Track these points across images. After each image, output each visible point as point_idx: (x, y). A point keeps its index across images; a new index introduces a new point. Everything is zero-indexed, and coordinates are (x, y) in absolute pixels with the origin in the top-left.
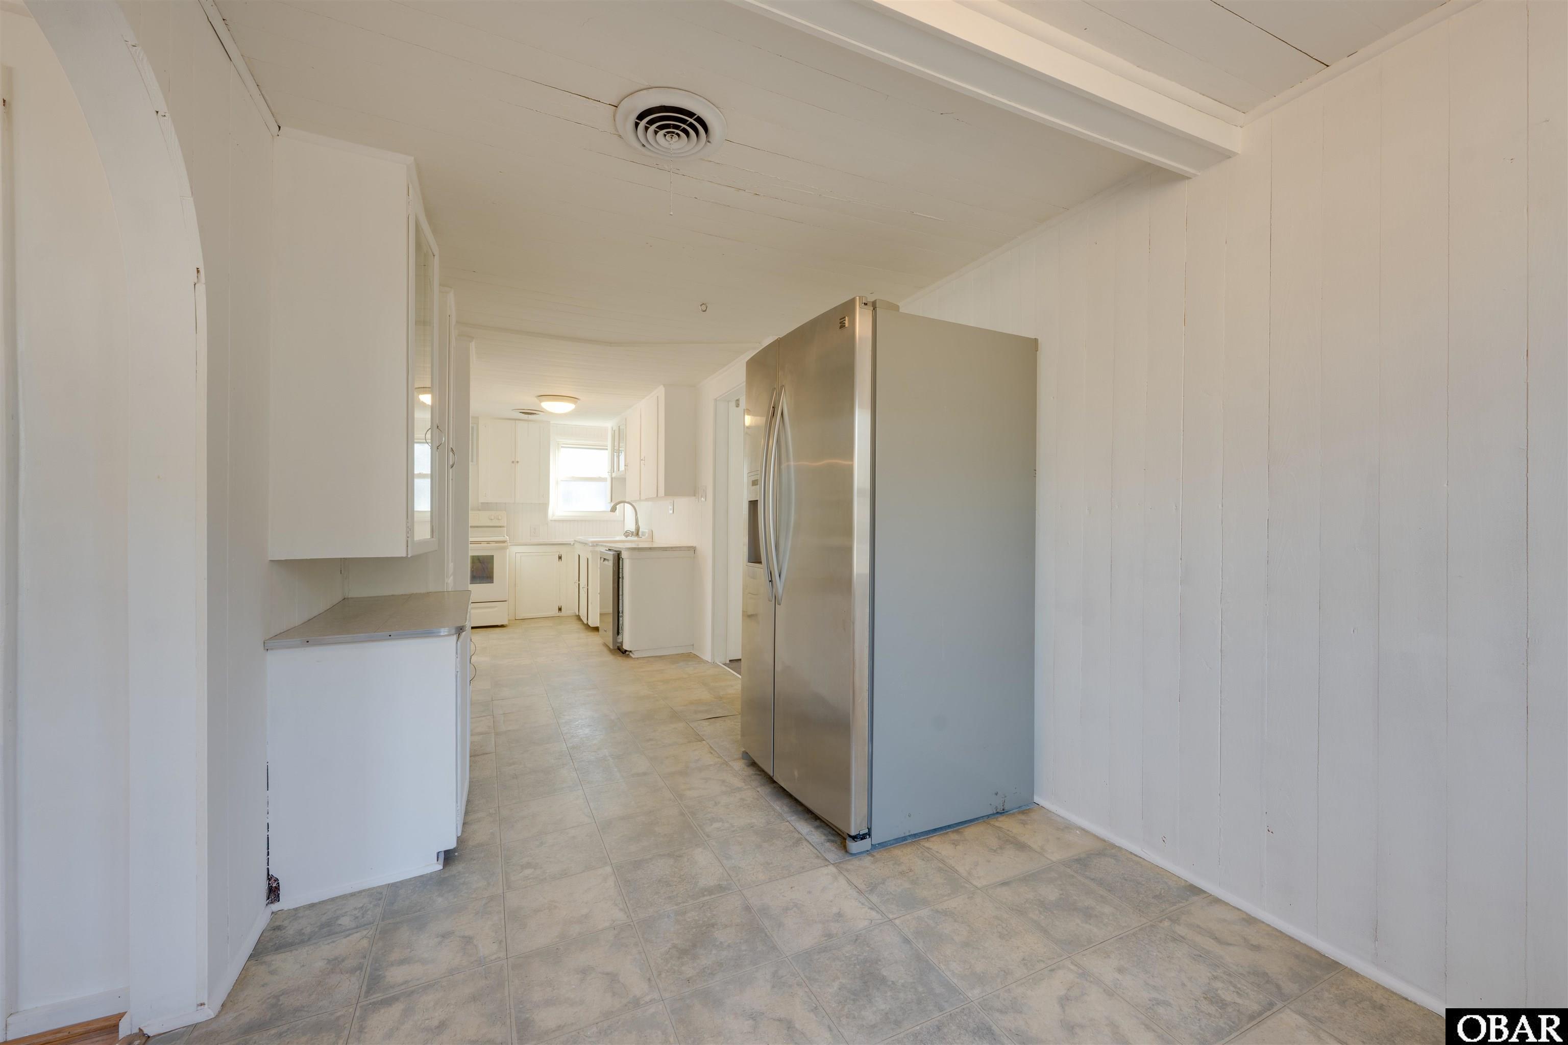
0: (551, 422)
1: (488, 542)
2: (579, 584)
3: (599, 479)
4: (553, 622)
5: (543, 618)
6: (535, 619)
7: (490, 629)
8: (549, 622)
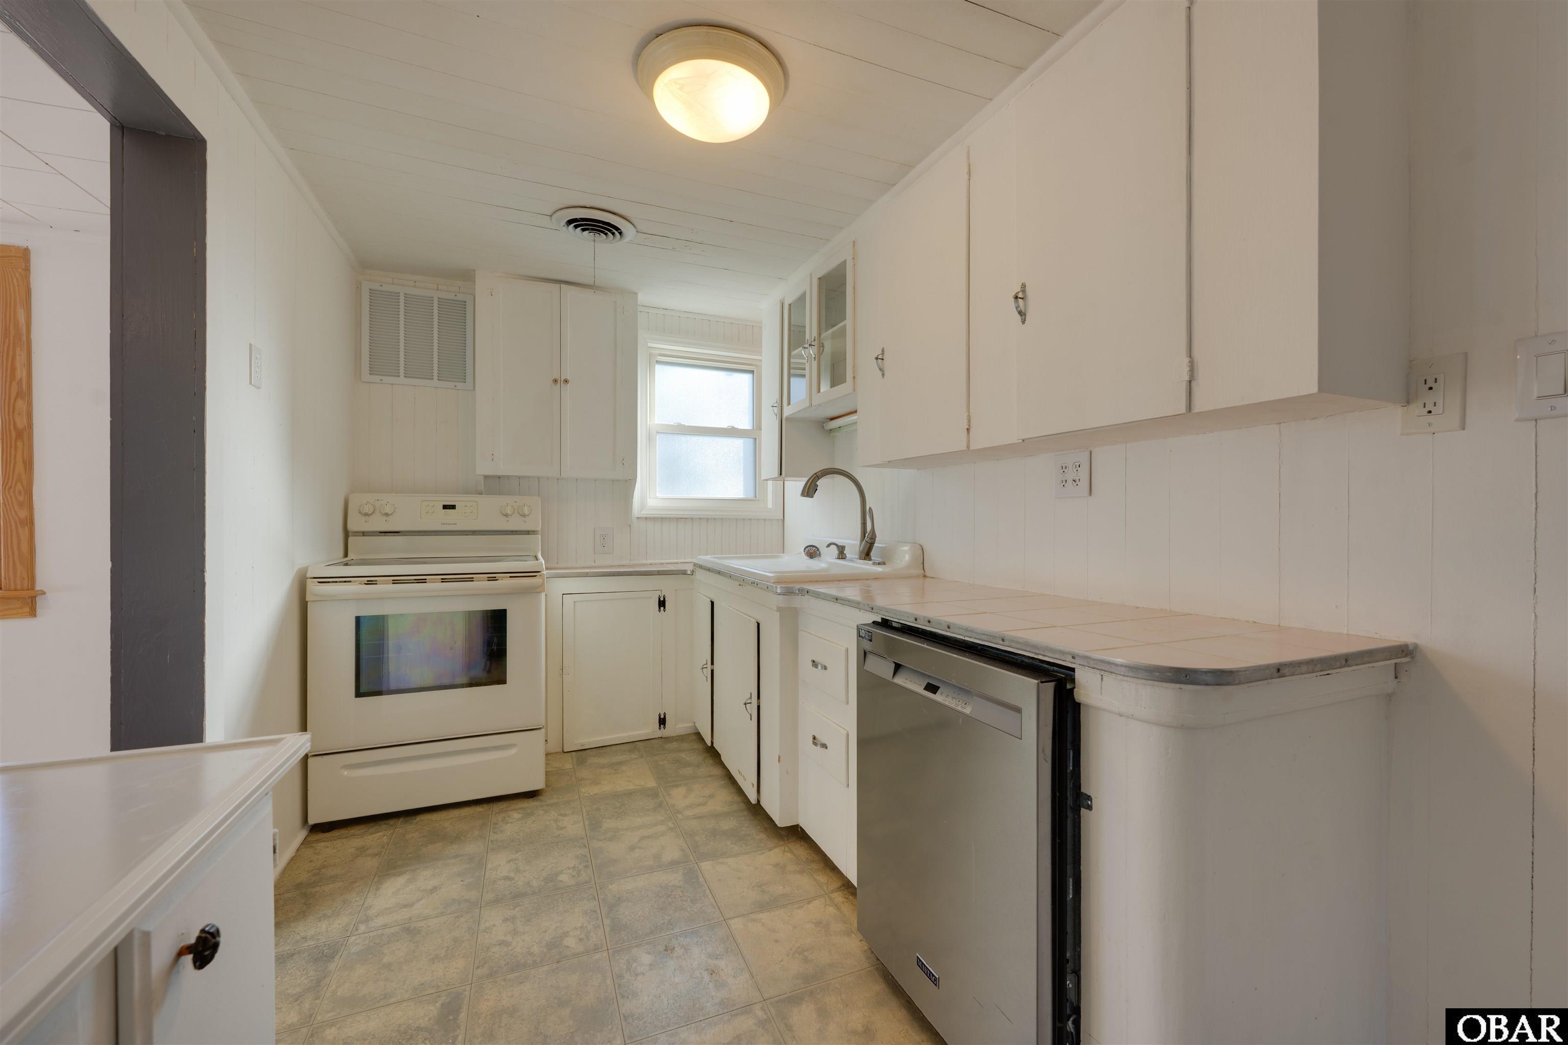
0: (642, 298)
1: (492, 577)
2: (712, 671)
3: (731, 432)
4: (642, 756)
5: (625, 746)
6: (608, 748)
7: (503, 805)
8: (634, 756)
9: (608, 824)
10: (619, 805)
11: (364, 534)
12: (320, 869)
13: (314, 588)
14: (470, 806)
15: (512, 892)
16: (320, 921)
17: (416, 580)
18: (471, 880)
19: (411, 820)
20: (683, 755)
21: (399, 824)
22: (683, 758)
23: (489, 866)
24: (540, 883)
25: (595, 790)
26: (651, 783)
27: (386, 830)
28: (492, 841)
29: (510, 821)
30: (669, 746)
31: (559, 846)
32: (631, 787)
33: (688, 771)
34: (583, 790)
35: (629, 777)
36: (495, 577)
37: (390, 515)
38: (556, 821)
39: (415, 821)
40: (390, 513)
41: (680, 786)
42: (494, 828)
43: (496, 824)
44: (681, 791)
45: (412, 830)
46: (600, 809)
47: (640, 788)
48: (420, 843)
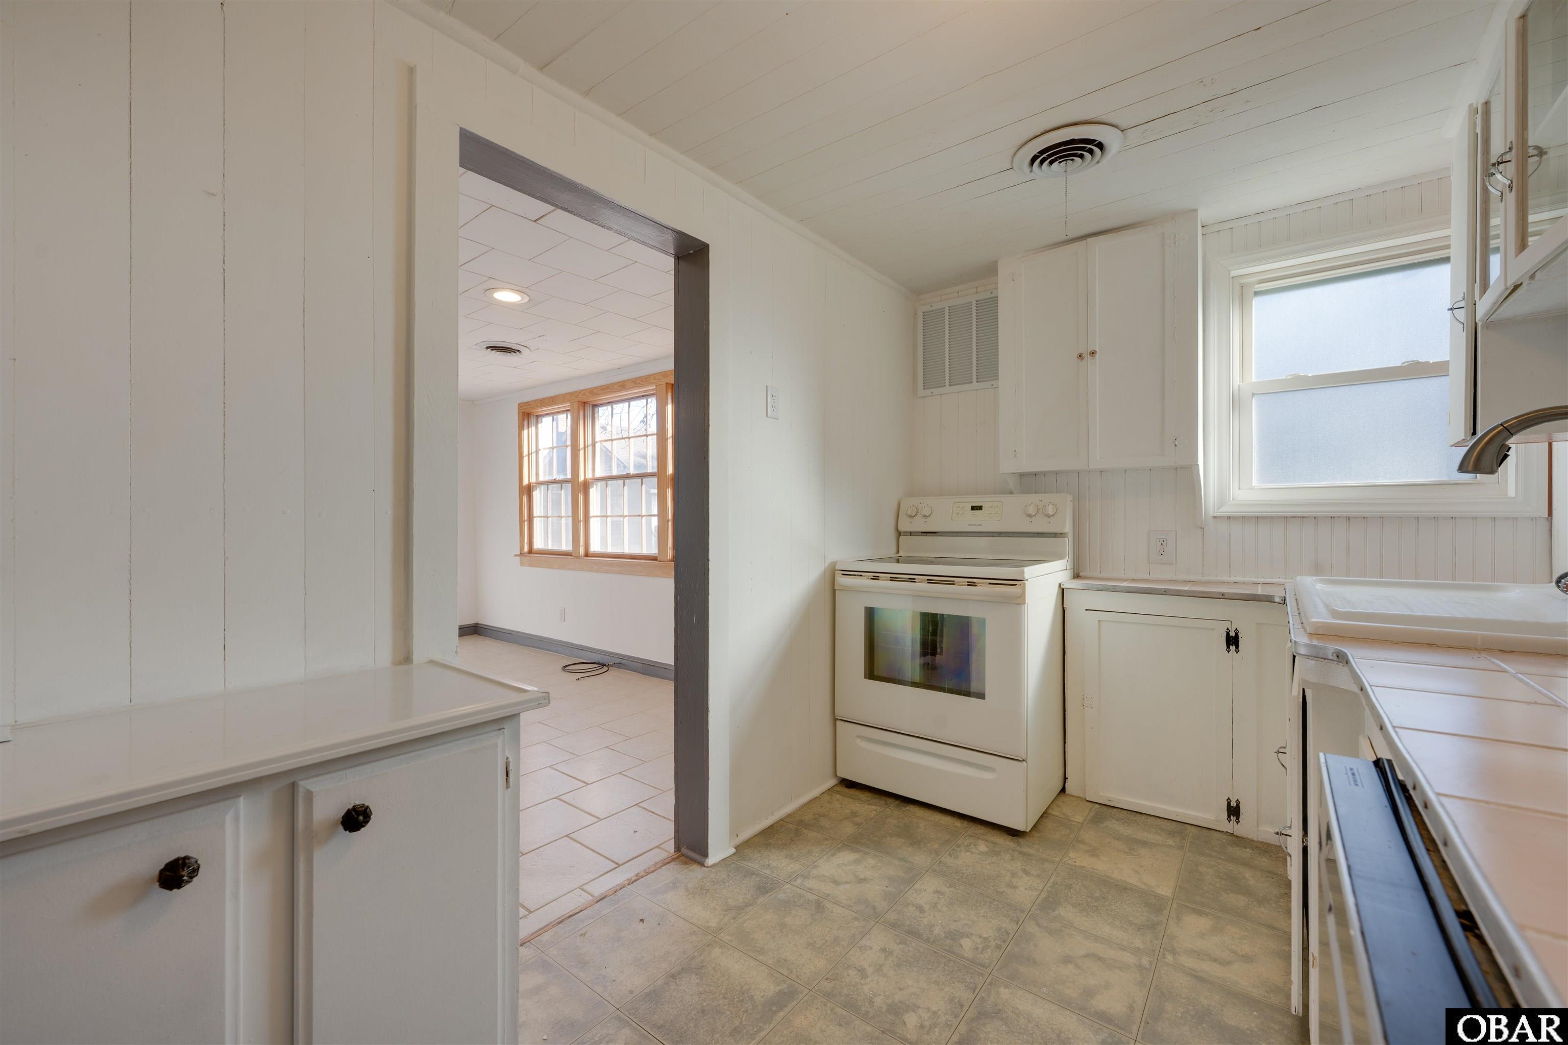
1: (972, 581)
4: (1181, 847)
5: (1169, 824)
6: (1144, 817)
7: (980, 830)
8: (1170, 842)
9: (1066, 912)
10: (1097, 895)
11: (911, 534)
12: (820, 816)
13: (842, 580)
14: (954, 816)
15: (911, 925)
16: (786, 858)
17: (910, 579)
18: (893, 890)
19: (903, 806)
20: (1248, 874)
21: (892, 806)
22: (1245, 878)
23: (917, 886)
24: (941, 933)
25: (1083, 861)
26: (1165, 890)
27: (880, 806)
28: (940, 862)
29: (973, 850)
30: (1237, 852)
31: (992, 906)
32: (1134, 881)
33: (1239, 901)
34: (1071, 854)
35: (1141, 866)
36: (975, 583)
37: (928, 516)
38: (1013, 875)
39: (904, 809)
40: (927, 515)
41: (1206, 915)
42: (954, 849)
43: (959, 846)
44: (1204, 923)
45: (895, 815)
46: (1071, 888)
47: (1143, 887)
48: (890, 832)
